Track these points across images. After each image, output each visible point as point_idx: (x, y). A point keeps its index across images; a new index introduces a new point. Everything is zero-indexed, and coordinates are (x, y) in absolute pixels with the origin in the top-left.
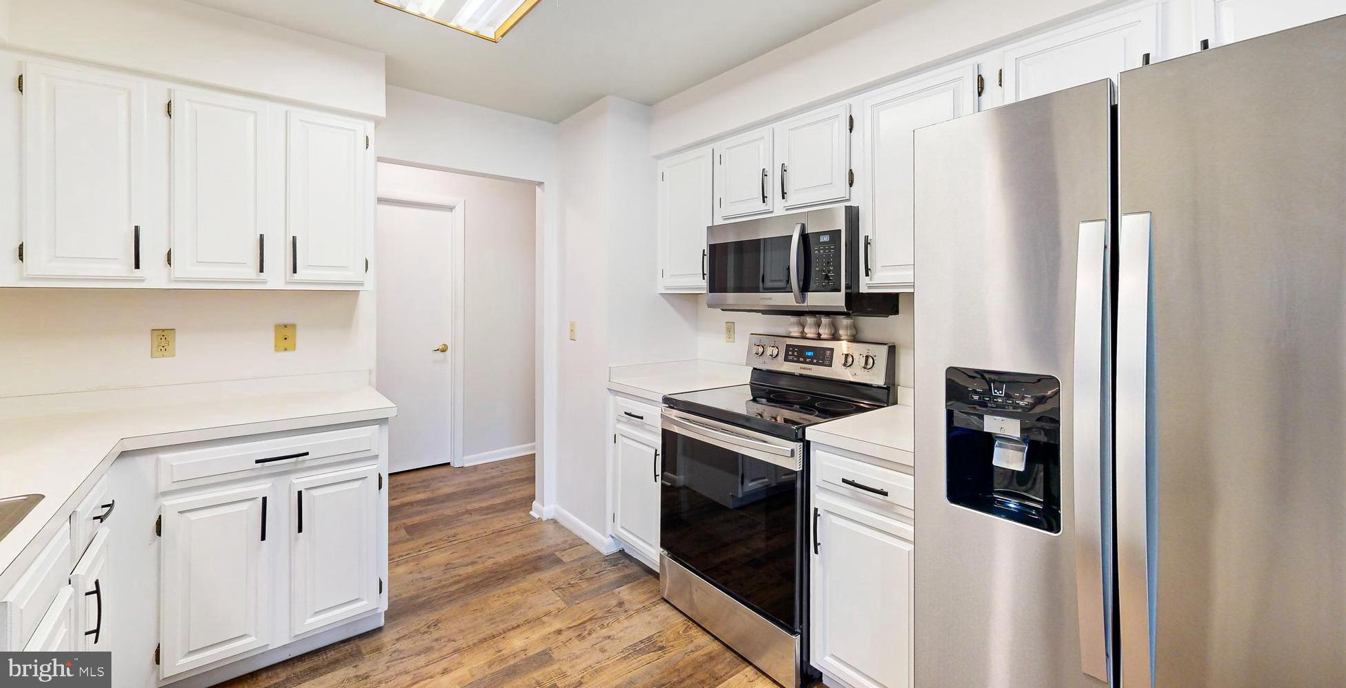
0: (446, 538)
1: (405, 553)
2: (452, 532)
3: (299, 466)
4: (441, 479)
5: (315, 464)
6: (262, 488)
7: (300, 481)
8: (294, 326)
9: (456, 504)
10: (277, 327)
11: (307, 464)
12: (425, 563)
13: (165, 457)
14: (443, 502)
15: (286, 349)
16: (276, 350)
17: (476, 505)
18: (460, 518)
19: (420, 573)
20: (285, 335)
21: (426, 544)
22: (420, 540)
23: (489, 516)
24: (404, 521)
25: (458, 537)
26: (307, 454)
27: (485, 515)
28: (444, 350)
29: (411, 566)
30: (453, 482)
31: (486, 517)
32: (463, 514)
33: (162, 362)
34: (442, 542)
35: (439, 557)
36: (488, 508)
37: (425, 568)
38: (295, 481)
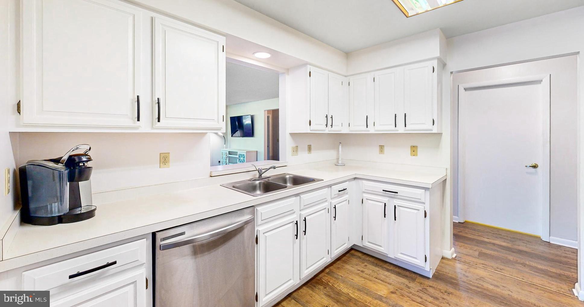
0: (495, 268)
1: (468, 261)
2: (502, 267)
3: (396, 197)
4: (525, 242)
5: (405, 198)
6: (385, 200)
7: (397, 202)
8: (417, 147)
9: (521, 257)
10: (411, 147)
11: (398, 197)
12: (472, 270)
13: (364, 182)
14: (513, 252)
15: (414, 155)
16: (411, 155)
17: (534, 264)
18: (515, 264)
19: (466, 272)
20: (414, 149)
21: (482, 264)
22: (482, 261)
23: (537, 274)
24: (482, 249)
25: (503, 271)
26: (397, 193)
27: (534, 272)
28: (535, 167)
29: (465, 267)
30: (532, 247)
31: (533, 273)
32: (519, 263)
33: (381, 155)
34: (492, 268)
35: (481, 272)
36: (542, 270)
37: (470, 272)
38: (395, 201)
